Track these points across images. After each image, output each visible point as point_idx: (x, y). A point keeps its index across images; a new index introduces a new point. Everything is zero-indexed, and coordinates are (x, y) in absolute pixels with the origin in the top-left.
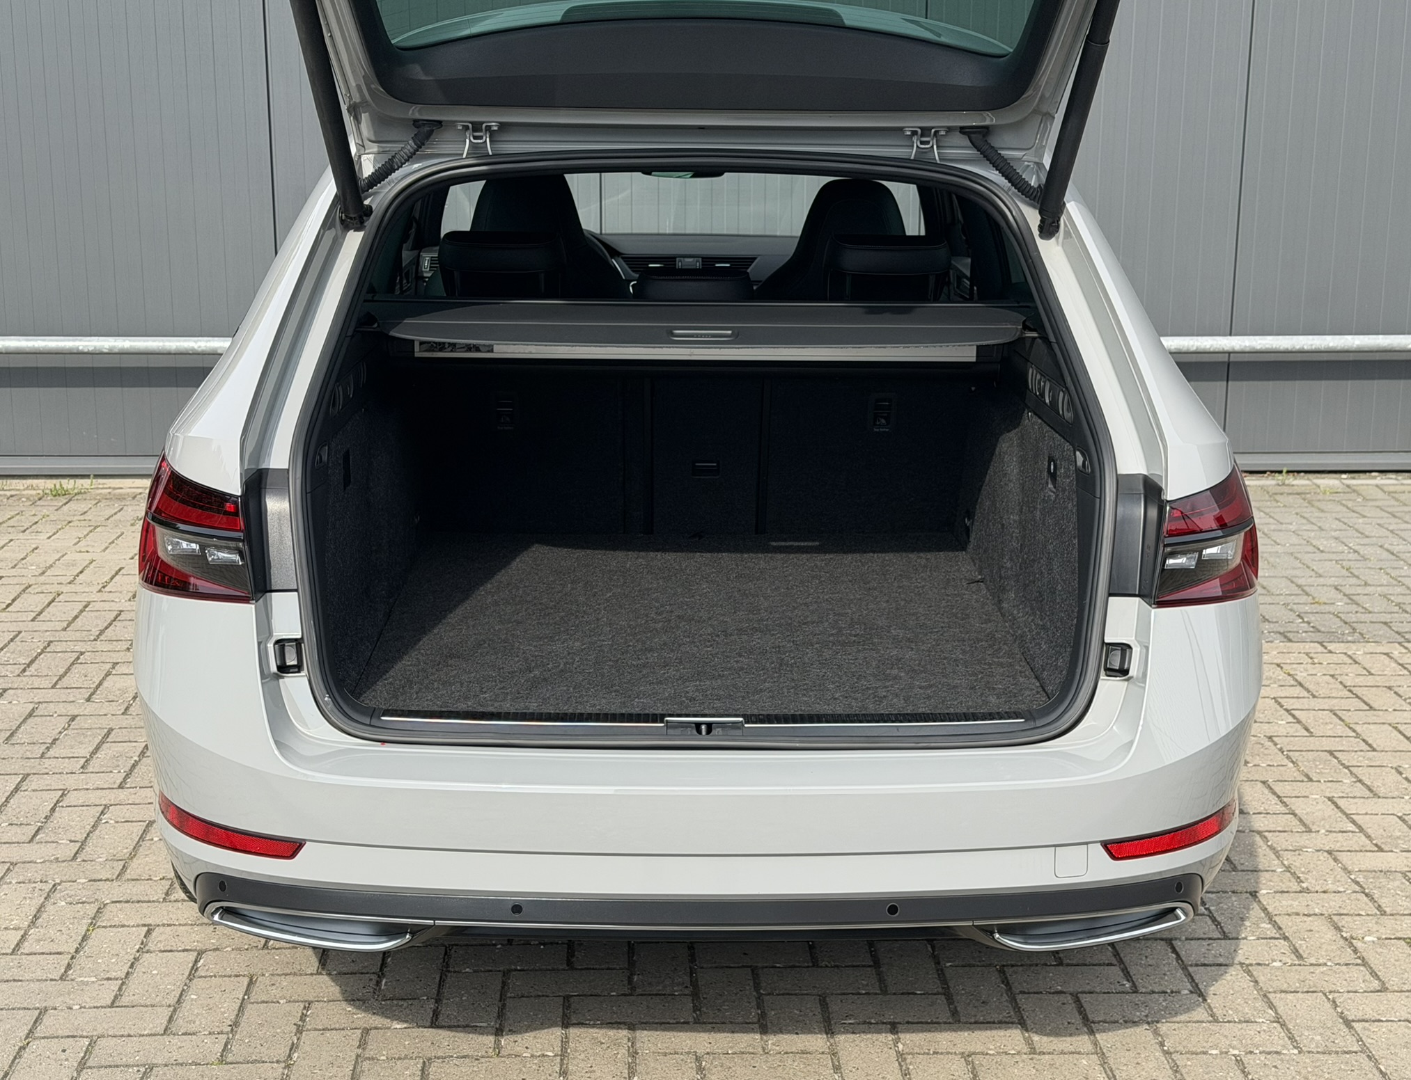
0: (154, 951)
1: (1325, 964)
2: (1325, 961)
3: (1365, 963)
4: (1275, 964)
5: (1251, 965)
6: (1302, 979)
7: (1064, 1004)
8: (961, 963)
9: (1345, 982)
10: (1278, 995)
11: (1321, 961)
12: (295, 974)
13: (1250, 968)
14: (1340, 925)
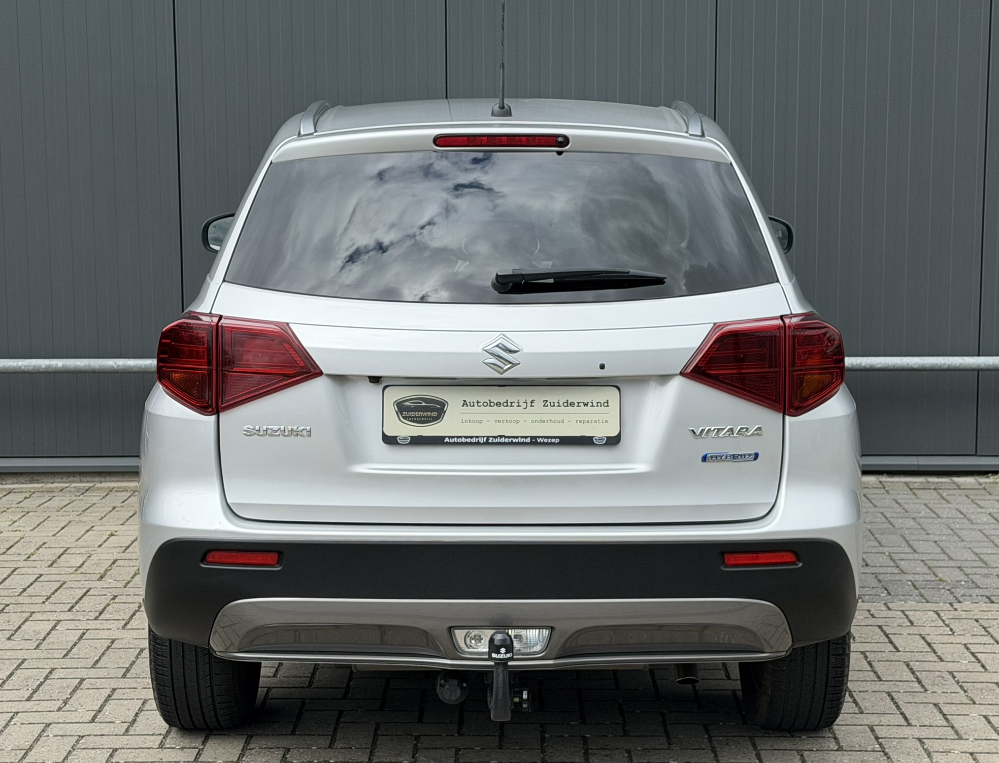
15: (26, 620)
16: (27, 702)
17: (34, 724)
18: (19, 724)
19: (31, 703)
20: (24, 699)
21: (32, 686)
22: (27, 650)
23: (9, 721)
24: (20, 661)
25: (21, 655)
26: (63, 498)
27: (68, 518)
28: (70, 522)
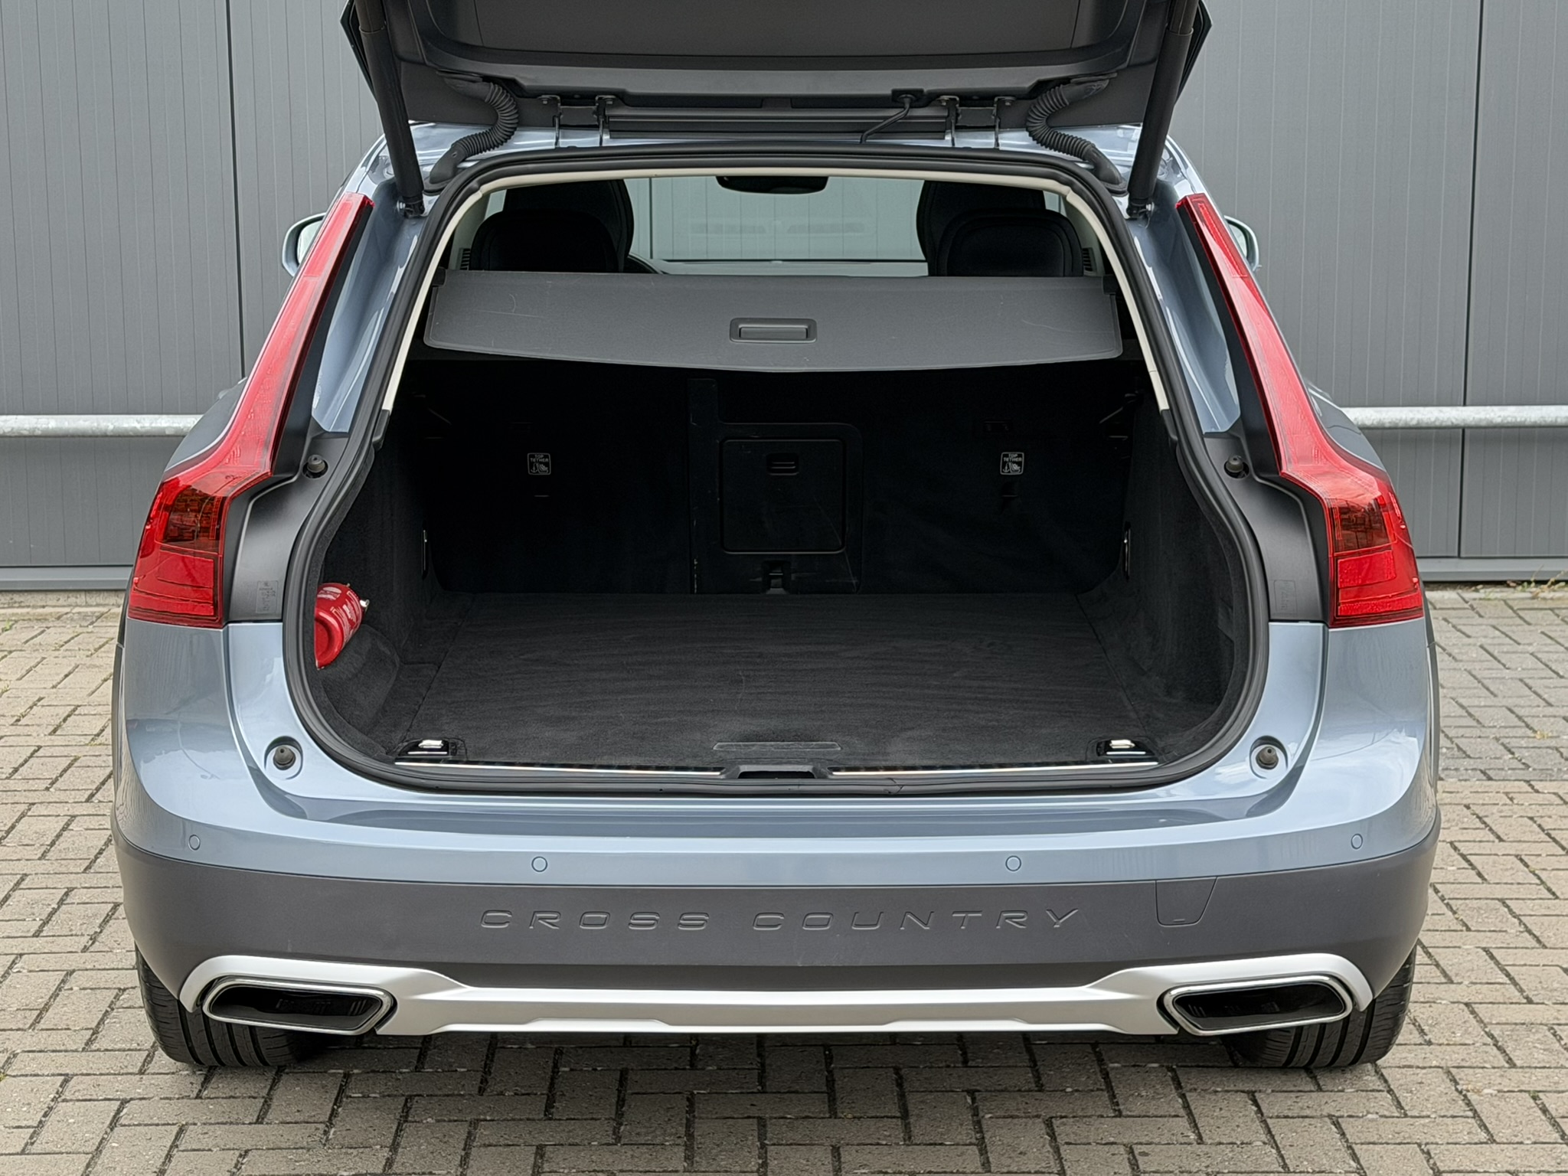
0: (71, 1100)
1: (1429, 1117)
2: (1429, 1113)
3: (1476, 1115)
4: (1370, 1116)
5: (1342, 1117)
6: (1397, 1130)
7: (1113, 1155)
8: (1003, 1114)
9: (1445, 1134)
10: (1365, 1147)
11: (1424, 1114)
12: (231, 1123)
13: (1340, 1120)
14: (1457, 1078)
15: (23, 815)
16: (35, 939)
17: (48, 971)
18: (25, 971)
19: (41, 940)
20: (31, 934)
21: (40, 914)
22: (27, 860)
23: (10, 968)
24: (19, 877)
25: (20, 868)
26: (63, 629)
27: (74, 662)
28: (77, 667)
